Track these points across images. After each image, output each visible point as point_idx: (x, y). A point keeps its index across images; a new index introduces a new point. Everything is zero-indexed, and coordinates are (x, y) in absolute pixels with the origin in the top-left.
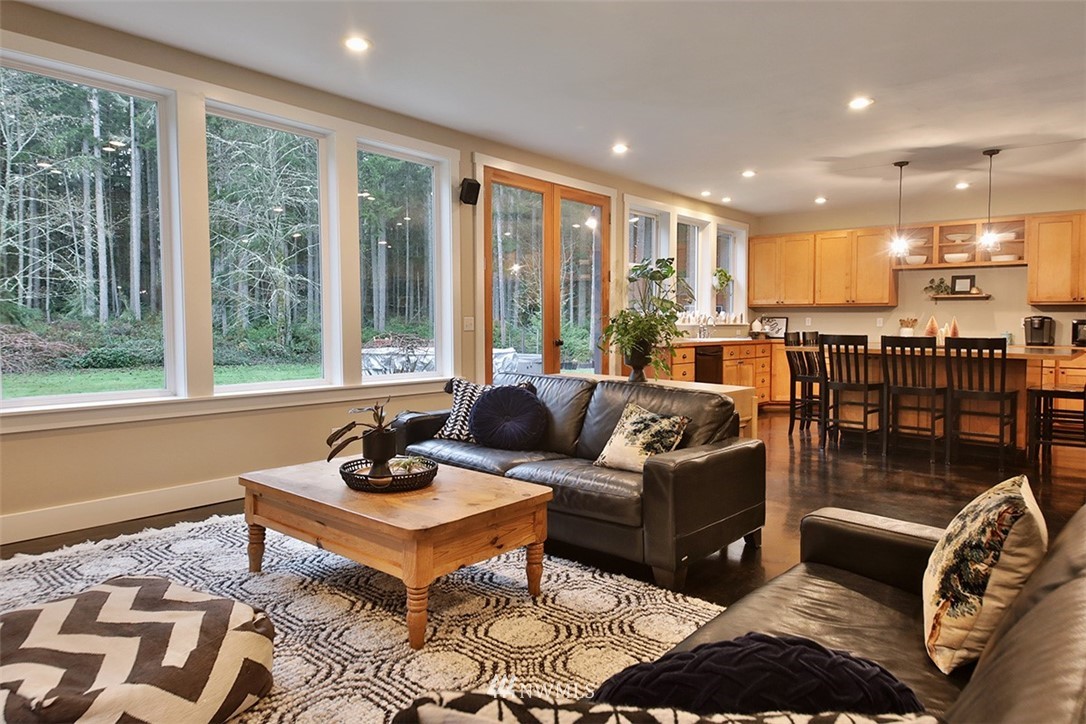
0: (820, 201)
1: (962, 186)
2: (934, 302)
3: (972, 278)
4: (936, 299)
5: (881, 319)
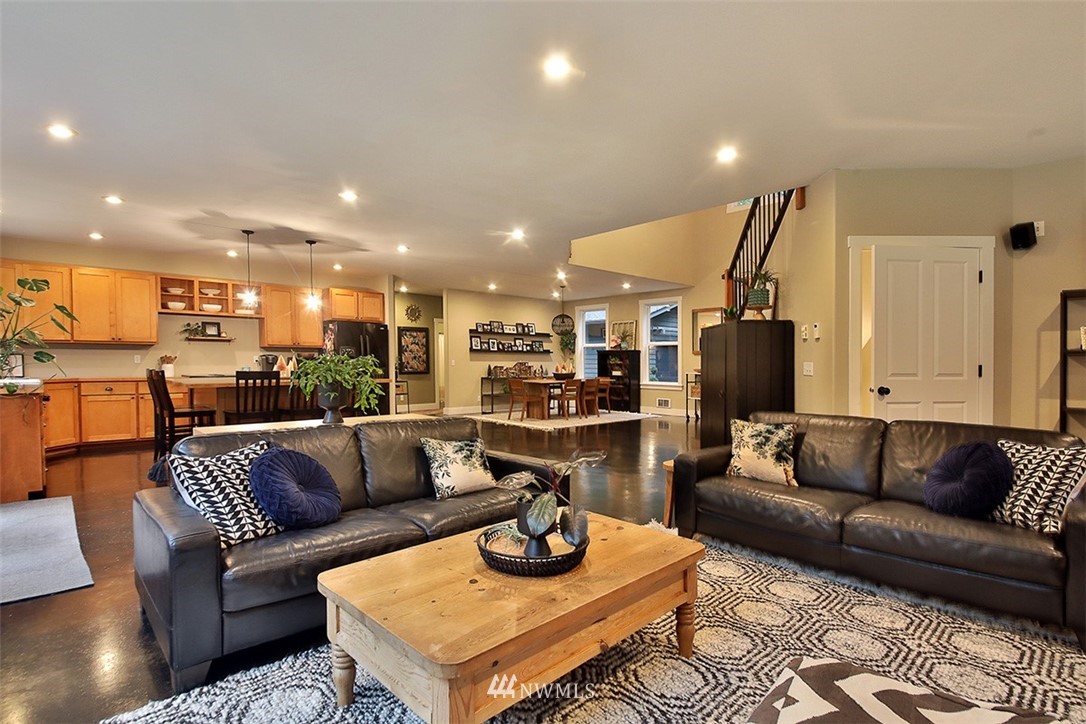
0: (96, 236)
1: (232, 254)
2: (187, 342)
3: (218, 325)
4: (190, 340)
5: (139, 356)
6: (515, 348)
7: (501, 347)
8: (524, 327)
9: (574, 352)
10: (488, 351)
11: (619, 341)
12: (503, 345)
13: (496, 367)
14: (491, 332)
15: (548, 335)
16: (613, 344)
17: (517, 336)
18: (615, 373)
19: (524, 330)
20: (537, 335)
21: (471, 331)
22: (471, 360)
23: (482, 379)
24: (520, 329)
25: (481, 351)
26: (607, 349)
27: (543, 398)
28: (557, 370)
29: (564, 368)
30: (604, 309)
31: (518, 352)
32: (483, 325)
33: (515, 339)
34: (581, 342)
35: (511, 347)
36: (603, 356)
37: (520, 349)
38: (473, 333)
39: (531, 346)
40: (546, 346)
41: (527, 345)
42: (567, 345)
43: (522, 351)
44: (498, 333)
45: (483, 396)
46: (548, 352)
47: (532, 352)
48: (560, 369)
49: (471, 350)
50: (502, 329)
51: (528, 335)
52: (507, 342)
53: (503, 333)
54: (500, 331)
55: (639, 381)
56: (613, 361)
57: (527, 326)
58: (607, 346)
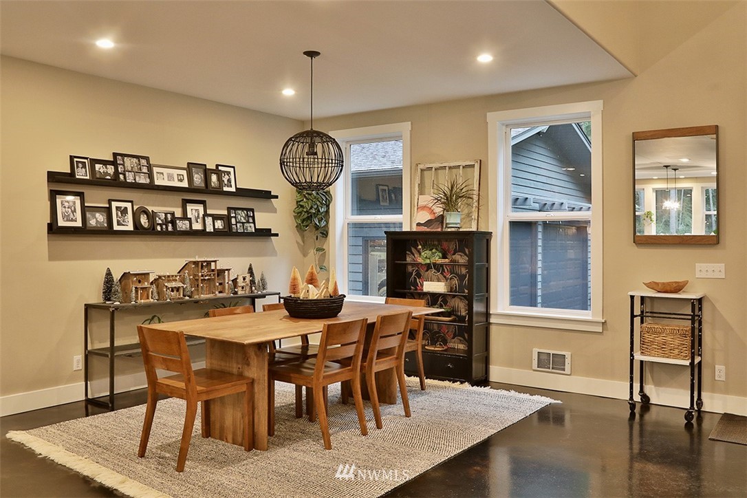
6: (182, 225)
7: (144, 221)
8: (207, 173)
9: (325, 234)
10: (108, 232)
11: (439, 210)
12: (152, 217)
13: (126, 276)
14: (116, 182)
15: (266, 195)
16: (424, 217)
17: (190, 194)
18: (431, 286)
19: (207, 180)
20: (242, 193)
21: (53, 177)
22: (52, 257)
23: (88, 307)
24: (198, 179)
25: (84, 231)
26: (406, 228)
27: (252, 383)
28: (294, 287)
29: (312, 280)
30: (397, 138)
31: (191, 233)
32: (94, 162)
33: (185, 202)
34: (342, 211)
35: (173, 222)
36: (399, 243)
37: (197, 226)
38: (59, 182)
39: (227, 219)
40: (263, 220)
41: (215, 218)
42: (310, 218)
43: (202, 233)
44: (136, 186)
45: (88, 355)
46: (266, 233)
47: (228, 233)
48: (302, 285)
49: (53, 229)
50: (151, 176)
51: (219, 192)
52: (161, 208)
53: (151, 187)
54: (143, 180)
55: (487, 306)
56: (425, 256)
57: (217, 171)
58: (407, 220)
